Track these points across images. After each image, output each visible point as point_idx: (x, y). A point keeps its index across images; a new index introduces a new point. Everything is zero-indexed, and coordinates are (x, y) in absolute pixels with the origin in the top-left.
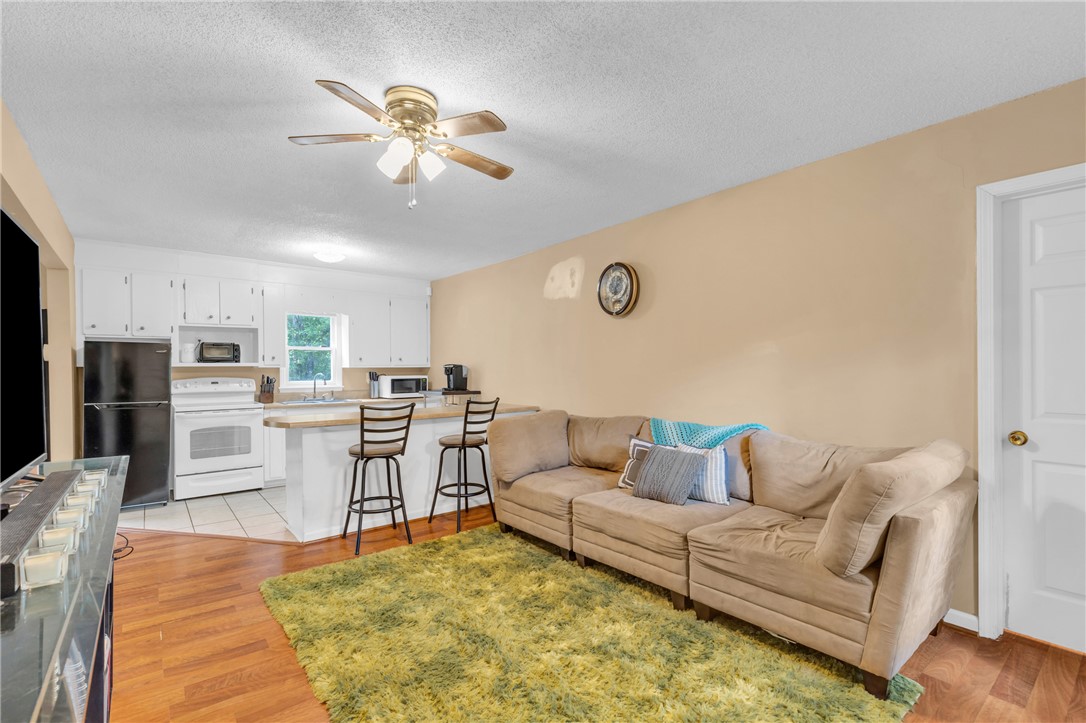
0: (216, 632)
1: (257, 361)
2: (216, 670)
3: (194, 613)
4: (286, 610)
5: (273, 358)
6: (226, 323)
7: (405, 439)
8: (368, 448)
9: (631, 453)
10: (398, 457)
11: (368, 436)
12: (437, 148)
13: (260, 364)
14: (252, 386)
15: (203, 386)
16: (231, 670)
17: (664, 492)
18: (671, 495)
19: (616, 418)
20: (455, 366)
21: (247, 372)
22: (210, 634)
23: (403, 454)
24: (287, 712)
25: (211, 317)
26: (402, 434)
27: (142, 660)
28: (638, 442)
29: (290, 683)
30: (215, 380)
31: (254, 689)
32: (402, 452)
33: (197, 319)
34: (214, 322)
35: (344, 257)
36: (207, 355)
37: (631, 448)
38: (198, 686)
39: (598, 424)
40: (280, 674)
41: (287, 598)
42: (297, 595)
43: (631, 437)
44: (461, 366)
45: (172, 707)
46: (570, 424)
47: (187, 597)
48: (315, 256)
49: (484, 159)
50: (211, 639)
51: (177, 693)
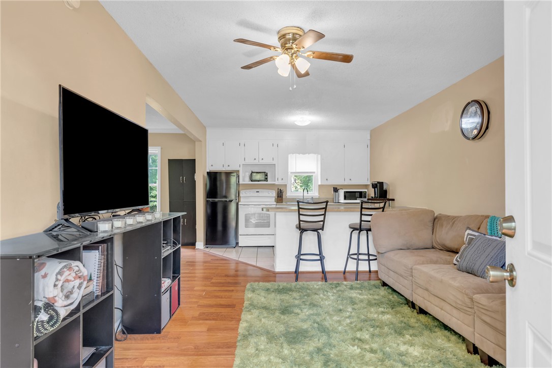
0: (222, 298)
1: (275, 181)
2: (212, 310)
3: (218, 289)
4: (250, 296)
5: (282, 179)
6: (261, 162)
7: (323, 221)
8: (303, 225)
9: (465, 240)
10: (319, 231)
11: (302, 218)
12: (306, 55)
13: (277, 183)
14: (274, 194)
15: (252, 193)
16: (217, 311)
17: (476, 268)
18: (480, 270)
19: (465, 216)
20: (378, 182)
21: (271, 186)
22: (219, 298)
23: (323, 230)
24: (225, 331)
25: (255, 159)
26: (321, 218)
27: (194, 300)
28: (471, 232)
29: (233, 322)
30: (258, 190)
31: (220, 320)
32: (322, 229)
33: (249, 161)
34: (256, 162)
35: (310, 122)
36: (254, 178)
37: (466, 236)
38: (204, 313)
39: (453, 220)
40: (232, 318)
41: (253, 291)
42: (257, 292)
43: (468, 228)
44: (383, 183)
45: (192, 317)
46: (436, 221)
47: (220, 283)
48: (296, 123)
49: (333, 54)
50: (219, 299)
51: (196, 314)
